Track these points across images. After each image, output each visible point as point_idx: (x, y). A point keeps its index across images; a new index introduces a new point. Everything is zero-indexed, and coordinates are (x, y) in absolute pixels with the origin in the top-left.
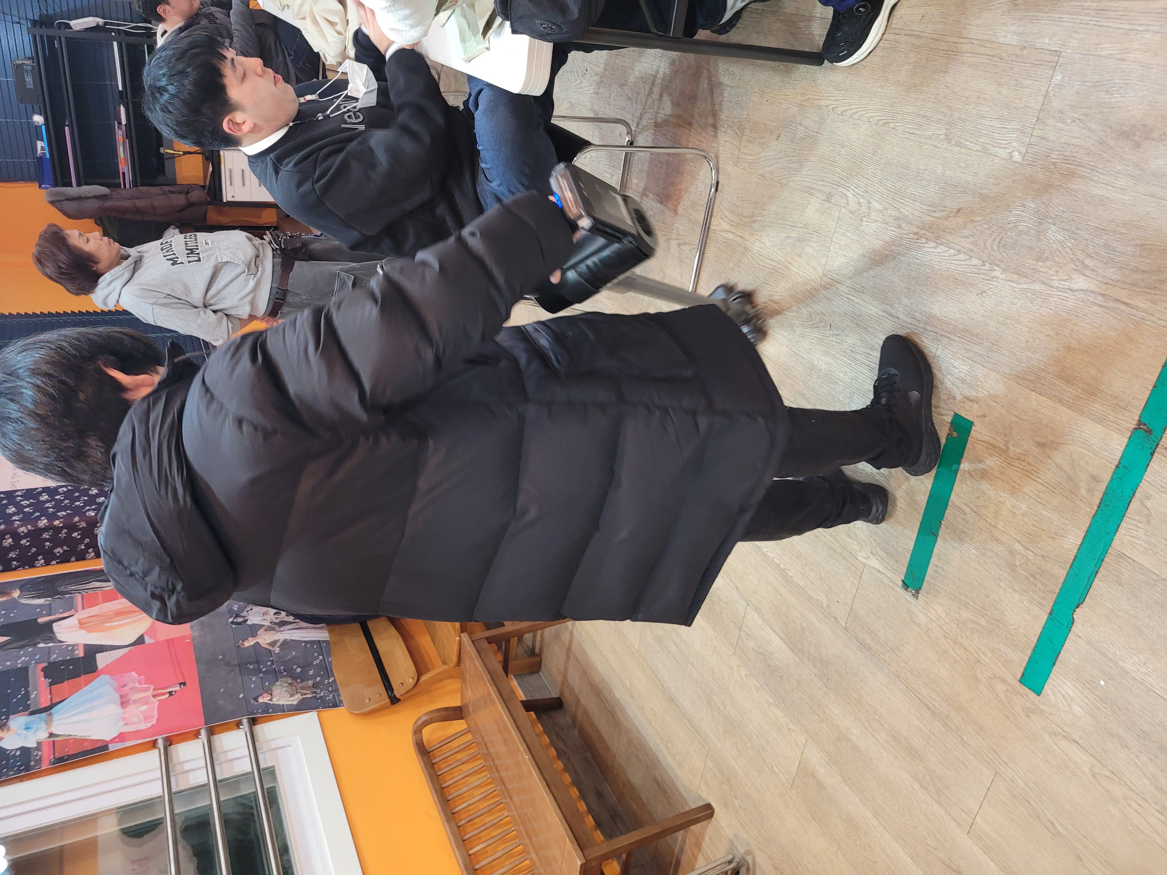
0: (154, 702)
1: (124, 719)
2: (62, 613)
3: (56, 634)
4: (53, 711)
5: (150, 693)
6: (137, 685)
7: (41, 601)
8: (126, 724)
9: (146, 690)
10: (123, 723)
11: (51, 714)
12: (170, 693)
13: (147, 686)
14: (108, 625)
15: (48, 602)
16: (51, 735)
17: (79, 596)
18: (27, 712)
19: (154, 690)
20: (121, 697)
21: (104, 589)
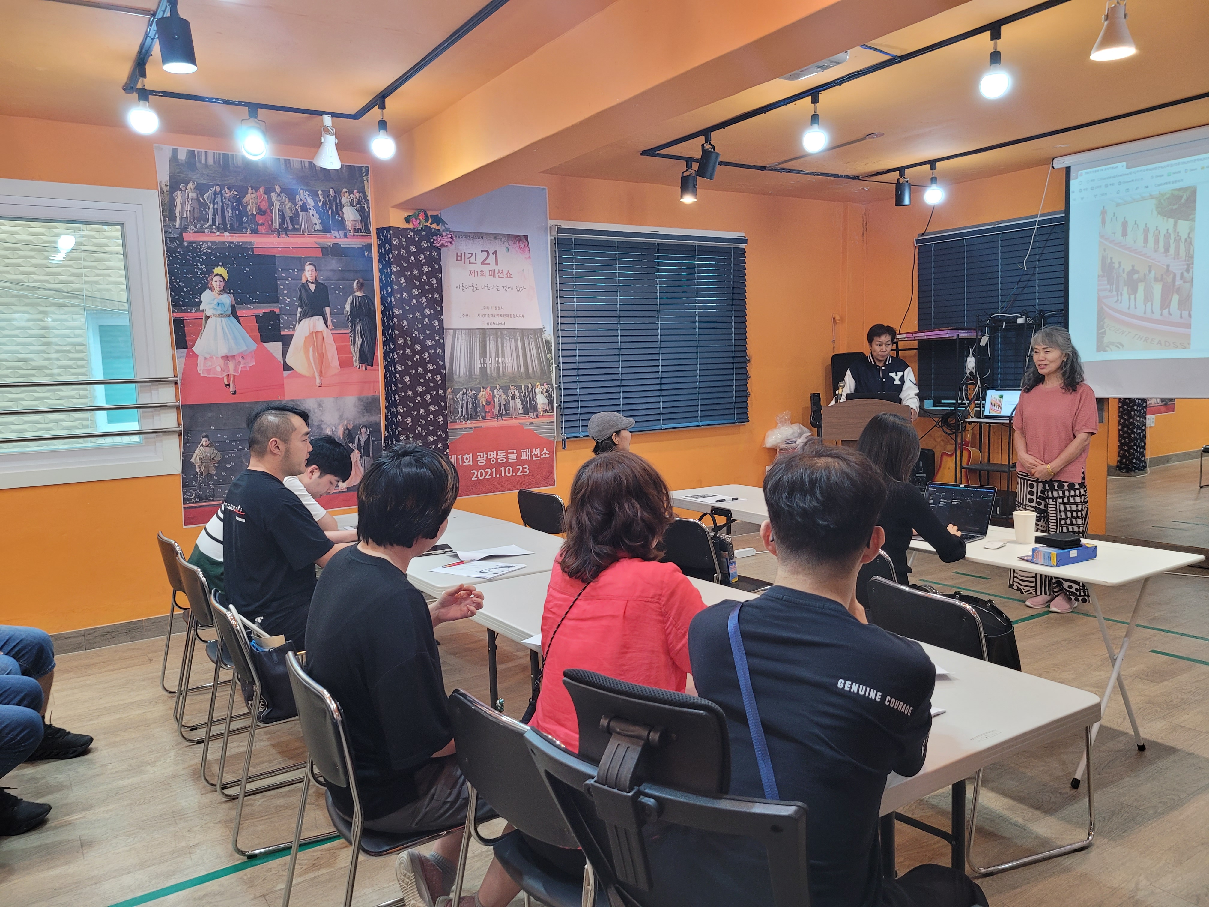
0: (222, 374)
1: (212, 357)
2: (332, 321)
3: (309, 318)
4: (232, 318)
5: (232, 372)
6: (241, 366)
7: (348, 308)
8: (206, 358)
9: (236, 370)
10: (208, 356)
11: (228, 316)
12: (229, 385)
13: (239, 371)
14: (311, 349)
15: (345, 312)
16: (208, 317)
17: (348, 331)
18: (234, 303)
19: (234, 376)
20: (233, 357)
21: (352, 347)
